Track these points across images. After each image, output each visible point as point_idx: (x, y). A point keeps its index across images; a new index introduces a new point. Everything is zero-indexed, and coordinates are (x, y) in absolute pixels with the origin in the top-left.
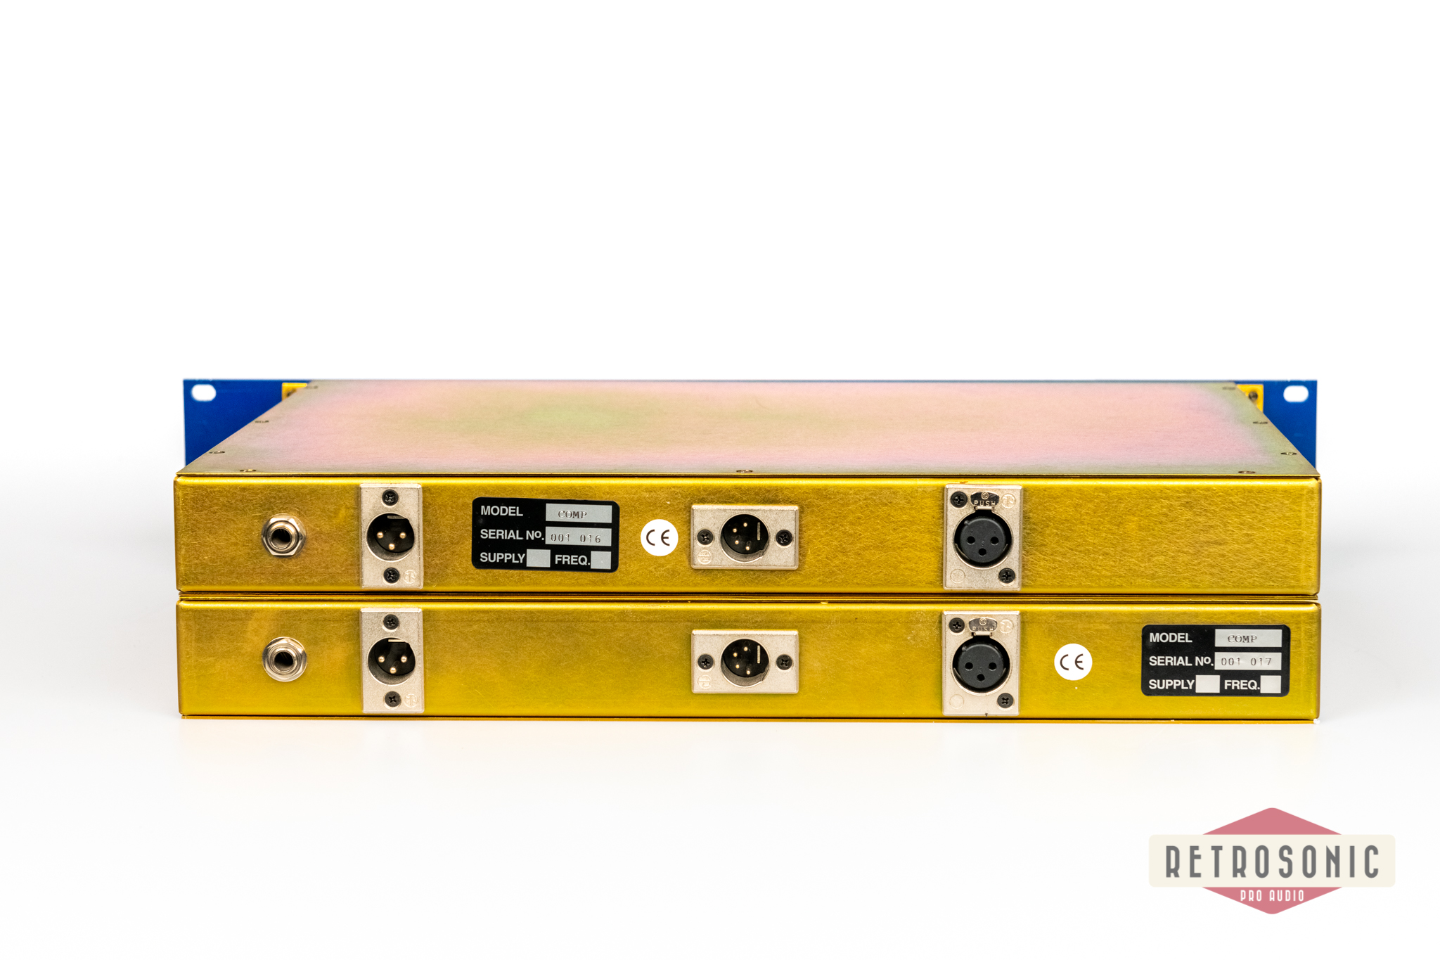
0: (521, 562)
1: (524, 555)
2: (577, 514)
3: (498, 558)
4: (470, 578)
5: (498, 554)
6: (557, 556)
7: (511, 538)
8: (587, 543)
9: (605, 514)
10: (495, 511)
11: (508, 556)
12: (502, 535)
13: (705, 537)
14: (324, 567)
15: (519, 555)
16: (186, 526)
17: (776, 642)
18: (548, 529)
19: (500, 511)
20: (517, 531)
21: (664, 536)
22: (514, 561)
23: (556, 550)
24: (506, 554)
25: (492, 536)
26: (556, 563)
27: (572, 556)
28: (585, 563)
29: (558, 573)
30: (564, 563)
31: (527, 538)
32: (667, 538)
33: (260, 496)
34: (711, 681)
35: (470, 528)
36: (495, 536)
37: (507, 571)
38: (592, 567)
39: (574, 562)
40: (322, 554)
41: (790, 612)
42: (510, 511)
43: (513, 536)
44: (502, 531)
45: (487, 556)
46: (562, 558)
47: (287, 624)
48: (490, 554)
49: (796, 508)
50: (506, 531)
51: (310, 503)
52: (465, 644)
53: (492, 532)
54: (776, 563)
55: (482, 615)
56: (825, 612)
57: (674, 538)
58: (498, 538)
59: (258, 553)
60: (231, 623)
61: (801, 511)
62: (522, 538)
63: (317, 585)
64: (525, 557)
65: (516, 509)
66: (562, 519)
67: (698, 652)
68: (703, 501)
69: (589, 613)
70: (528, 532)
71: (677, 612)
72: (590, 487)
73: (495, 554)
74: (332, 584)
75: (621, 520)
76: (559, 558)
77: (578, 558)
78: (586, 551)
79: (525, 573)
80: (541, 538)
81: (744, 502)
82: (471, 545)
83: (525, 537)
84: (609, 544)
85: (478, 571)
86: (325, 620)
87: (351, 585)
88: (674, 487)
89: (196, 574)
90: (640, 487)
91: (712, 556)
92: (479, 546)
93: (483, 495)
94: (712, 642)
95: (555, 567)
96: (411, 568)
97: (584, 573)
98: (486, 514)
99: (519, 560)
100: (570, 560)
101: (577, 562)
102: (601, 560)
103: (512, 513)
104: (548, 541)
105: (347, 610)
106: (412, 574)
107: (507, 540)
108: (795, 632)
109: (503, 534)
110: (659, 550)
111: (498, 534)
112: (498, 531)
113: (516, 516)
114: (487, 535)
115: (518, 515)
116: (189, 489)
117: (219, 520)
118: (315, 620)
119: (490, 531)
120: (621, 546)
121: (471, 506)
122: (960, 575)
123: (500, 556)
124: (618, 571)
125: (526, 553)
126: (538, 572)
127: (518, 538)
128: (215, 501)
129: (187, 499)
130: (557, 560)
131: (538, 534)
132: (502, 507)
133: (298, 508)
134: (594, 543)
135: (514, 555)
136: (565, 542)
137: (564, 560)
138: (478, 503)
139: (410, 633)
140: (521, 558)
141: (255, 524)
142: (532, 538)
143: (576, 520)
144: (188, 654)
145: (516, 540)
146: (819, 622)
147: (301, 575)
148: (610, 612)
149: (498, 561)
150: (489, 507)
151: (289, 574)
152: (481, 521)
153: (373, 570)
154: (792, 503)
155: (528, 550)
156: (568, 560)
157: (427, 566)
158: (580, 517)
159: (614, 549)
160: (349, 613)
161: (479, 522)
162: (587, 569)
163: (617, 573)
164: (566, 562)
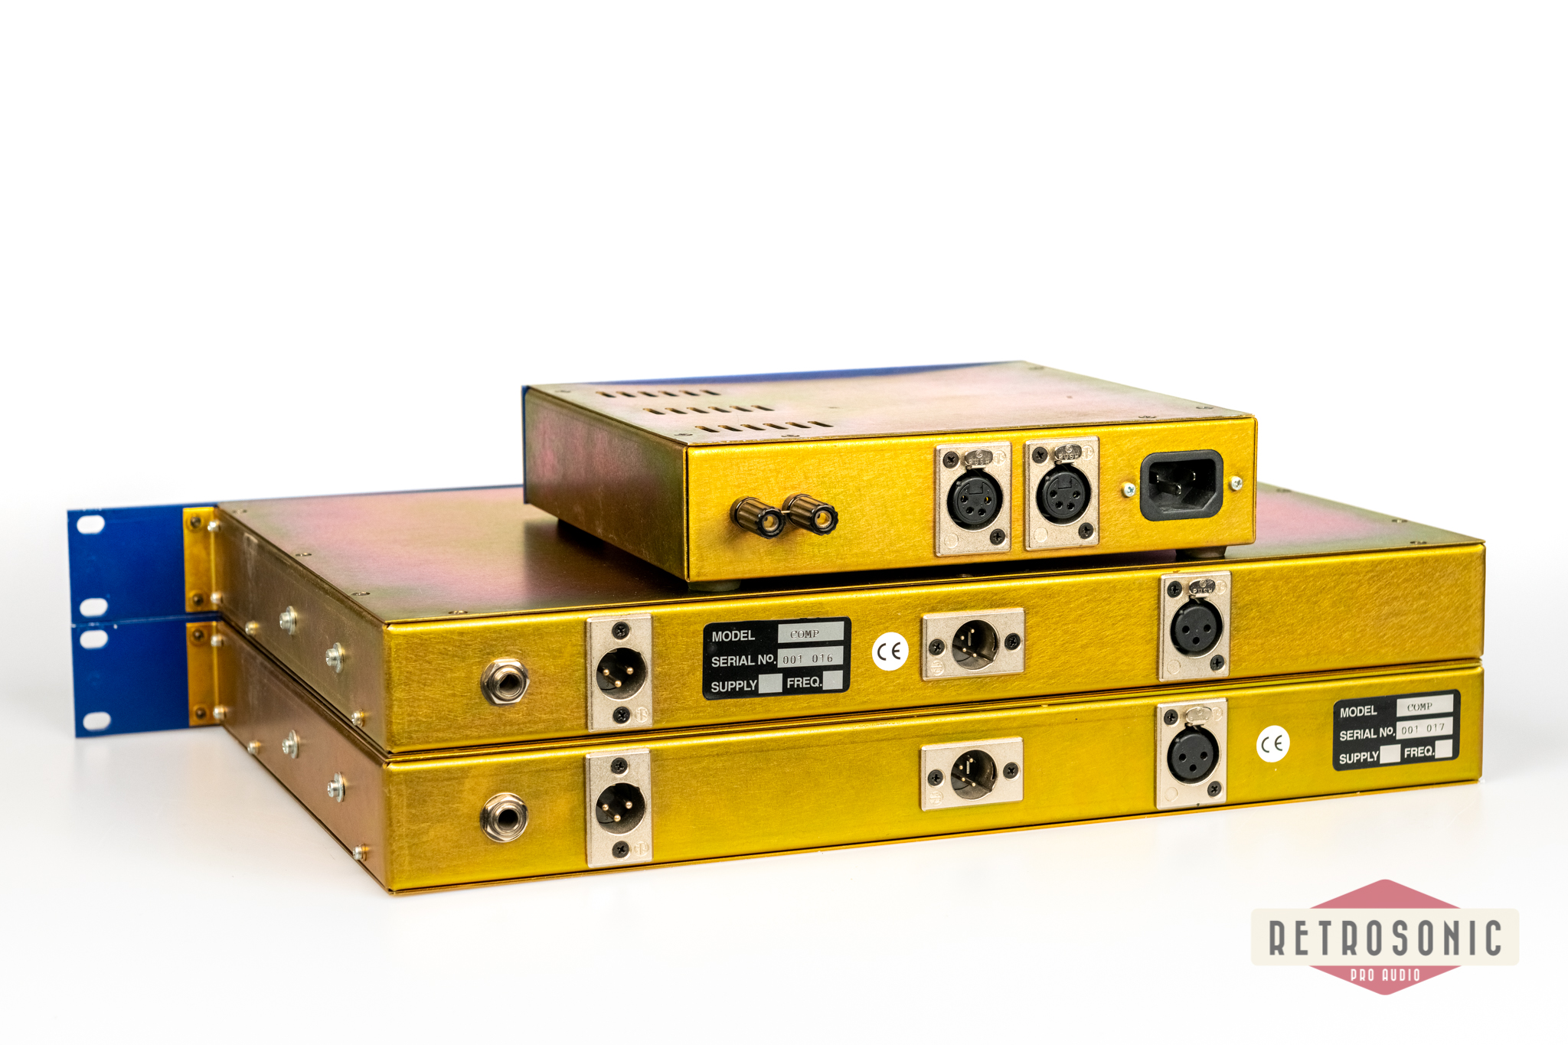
0: (753, 689)
1: (756, 681)
2: (809, 633)
3: (730, 687)
4: (701, 711)
5: (730, 683)
6: (789, 680)
7: (743, 664)
8: (820, 663)
9: (836, 631)
10: (727, 636)
11: (740, 684)
12: (733, 661)
13: (937, 647)
14: (549, 712)
15: (751, 681)
16: (399, 679)
17: (1003, 750)
18: (780, 651)
19: (732, 636)
20: (749, 657)
21: (895, 649)
22: (746, 689)
23: (788, 673)
24: (738, 682)
25: (723, 663)
26: (789, 687)
27: (804, 679)
28: (817, 685)
29: (790, 697)
30: (796, 686)
31: (759, 663)
32: (898, 651)
33: (479, 640)
34: (942, 797)
35: (701, 657)
36: (727, 663)
37: (738, 700)
38: (824, 689)
39: (806, 684)
40: (546, 697)
41: (1015, 718)
42: (742, 635)
43: (745, 662)
44: (734, 658)
45: (719, 686)
46: (794, 681)
47: (505, 778)
48: (721, 683)
49: (1020, 610)
50: (738, 657)
51: (533, 643)
52: (694, 782)
53: (723, 659)
54: (1005, 669)
55: (711, 750)
56: (1047, 714)
57: (904, 651)
58: (729, 665)
59: (477, 703)
60: (446, 783)
61: (1026, 613)
62: (754, 664)
63: (541, 732)
64: (757, 683)
65: (747, 633)
66: (795, 639)
67: (928, 768)
68: (933, 610)
69: (819, 737)
70: (760, 656)
71: (905, 728)
72: (821, 604)
73: (726, 683)
74: (557, 731)
75: (853, 636)
76: (791, 681)
77: (810, 680)
78: (817, 671)
79: (757, 700)
80: (773, 662)
81: (973, 607)
82: (702, 675)
83: (757, 662)
84: (841, 662)
85: (708, 702)
86: (548, 770)
87: (577, 730)
88: (905, 597)
89: (410, 732)
90: (870, 599)
91: (943, 666)
92: (711, 675)
93: (714, 620)
94: (942, 756)
95: (788, 691)
96: (641, 706)
97: (817, 695)
98: (717, 640)
99: (751, 687)
100: (802, 683)
101: (809, 684)
102: (833, 680)
103: (744, 637)
104: (781, 665)
105: (570, 758)
106: (644, 712)
107: (739, 666)
108: (1019, 739)
109: (735, 661)
110: (890, 665)
111: (729, 661)
112: (729, 658)
113: (748, 640)
114: (718, 662)
115: (750, 639)
116: (402, 638)
117: (436, 670)
118: (537, 771)
119: (721, 658)
120: (853, 665)
121: (702, 632)
122: (1177, 666)
123: (732, 684)
124: (849, 690)
125: (758, 679)
126: (769, 698)
127: (750, 664)
128: (430, 649)
129: (400, 649)
130: (789, 683)
131: (770, 658)
132: (733, 632)
133: (521, 650)
134: (826, 663)
135: (745, 682)
136: (798, 664)
137: (796, 683)
138: (709, 630)
139: (638, 776)
140: (753, 685)
141: (475, 671)
142: (764, 663)
143: (808, 639)
144: (398, 822)
145: (748, 666)
146: (1043, 725)
147: (524, 723)
148: (840, 734)
149: (729, 690)
150: (720, 633)
151: (511, 723)
152: (713, 648)
153: (602, 710)
154: (1017, 605)
155: (760, 676)
156: (800, 683)
157: (656, 701)
158: (812, 636)
159: (846, 667)
160: (572, 760)
161: (711, 649)
162: (819, 690)
163: (849, 691)
164: (798, 685)
